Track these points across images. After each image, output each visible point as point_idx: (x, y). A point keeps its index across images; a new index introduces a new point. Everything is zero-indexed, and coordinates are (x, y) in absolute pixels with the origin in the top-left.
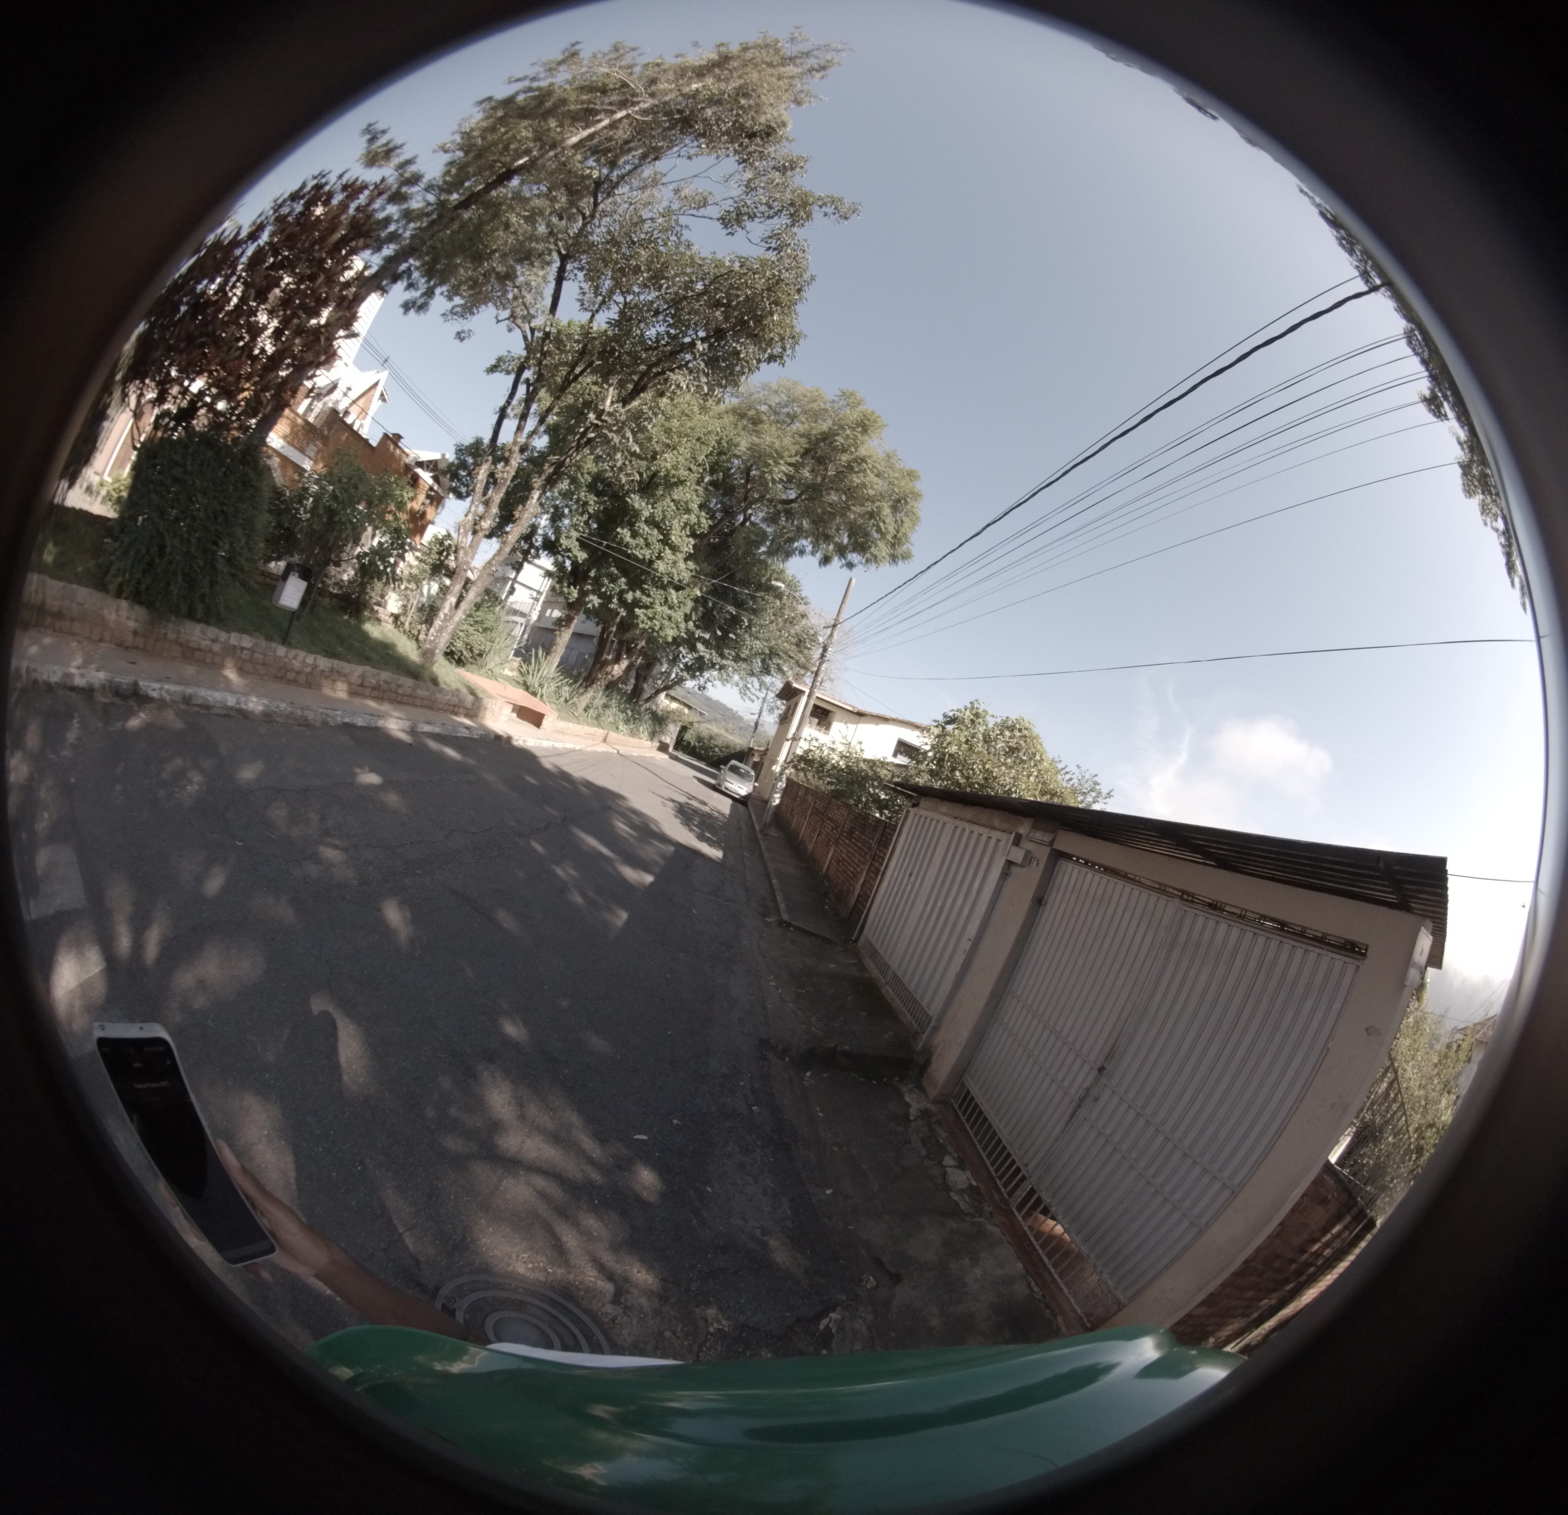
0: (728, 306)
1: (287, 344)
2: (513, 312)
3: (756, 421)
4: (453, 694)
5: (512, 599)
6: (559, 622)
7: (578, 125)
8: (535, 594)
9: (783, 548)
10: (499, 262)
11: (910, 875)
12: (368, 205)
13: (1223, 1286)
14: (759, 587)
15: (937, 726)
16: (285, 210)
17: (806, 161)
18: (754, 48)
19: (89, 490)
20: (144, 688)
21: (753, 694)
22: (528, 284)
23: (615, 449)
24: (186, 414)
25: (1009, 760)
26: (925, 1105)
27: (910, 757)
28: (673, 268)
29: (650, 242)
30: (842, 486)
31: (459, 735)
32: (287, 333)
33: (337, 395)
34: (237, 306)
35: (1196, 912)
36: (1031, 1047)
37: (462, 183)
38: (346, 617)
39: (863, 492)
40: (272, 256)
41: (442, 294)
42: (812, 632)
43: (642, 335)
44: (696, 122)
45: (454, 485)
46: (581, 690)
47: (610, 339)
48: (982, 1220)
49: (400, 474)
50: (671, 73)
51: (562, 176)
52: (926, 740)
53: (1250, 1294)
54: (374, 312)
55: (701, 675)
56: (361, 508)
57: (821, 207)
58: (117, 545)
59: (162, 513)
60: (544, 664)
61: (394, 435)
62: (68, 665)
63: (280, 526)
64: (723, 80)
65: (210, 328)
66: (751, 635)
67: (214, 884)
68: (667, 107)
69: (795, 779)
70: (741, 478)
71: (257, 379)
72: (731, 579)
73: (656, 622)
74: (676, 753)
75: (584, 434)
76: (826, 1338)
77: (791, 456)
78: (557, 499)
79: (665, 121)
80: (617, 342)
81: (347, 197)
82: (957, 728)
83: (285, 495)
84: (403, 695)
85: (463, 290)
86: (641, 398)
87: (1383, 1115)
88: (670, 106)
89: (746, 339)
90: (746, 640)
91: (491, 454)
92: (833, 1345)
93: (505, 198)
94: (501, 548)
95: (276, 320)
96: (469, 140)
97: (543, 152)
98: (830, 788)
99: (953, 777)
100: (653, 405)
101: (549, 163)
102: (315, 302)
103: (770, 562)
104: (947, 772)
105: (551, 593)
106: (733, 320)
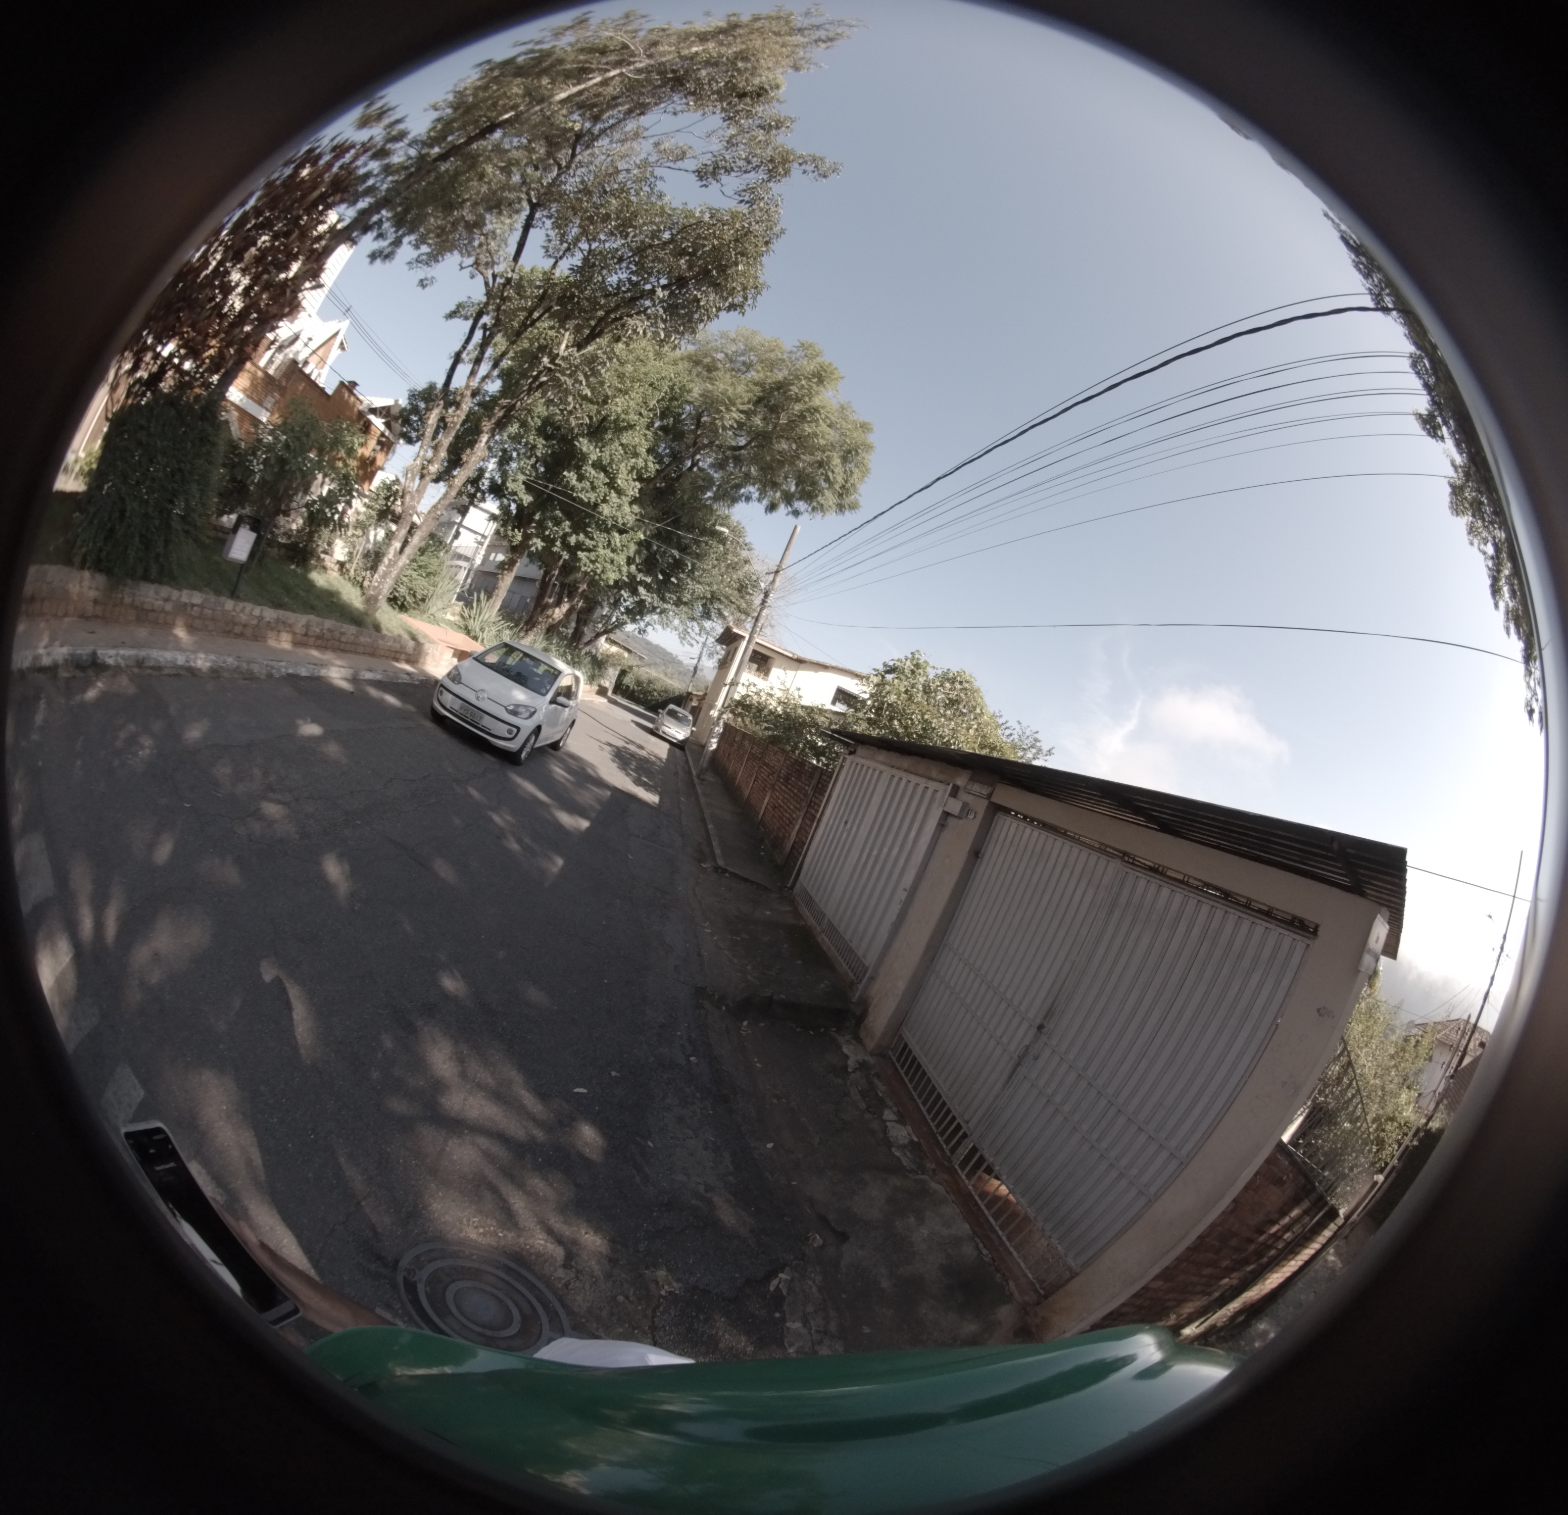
0: (693, 255)
1: (254, 300)
2: (477, 259)
3: (711, 368)
4: (395, 641)
5: (456, 543)
6: (502, 566)
7: (569, 83)
8: (479, 538)
9: (730, 495)
10: (471, 211)
11: (846, 823)
12: (352, 162)
13: (1179, 1260)
14: (704, 532)
15: (876, 675)
16: (276, 175)
17: (792, 122)
18: (765, 19)
20: (101, 657)
21: (693, 639)
22: (494, 232)
23: (567, 392)
24: (156, 378)
25: (949, 712)
26: (861, 1056)
27: (849, 706)
28: (642, 217)
29: (622, 191)
30: (793, 435)
31: (400, 681)
32: (256, 288)
33: (298, 345)
34: (216, 268)
35: (1137, 875)
36: (970, 1001)
37: (445, 138)
38: (293, 567)
39: (814, 442)
40: (255, 218)
41: (410, 243)
42: (754, 578)
43: (604, 281)
44: (689, 81)
45: (405, 430)
46: (522, 634)
47: (571, 285)
48: (925, 1177)
49: (353, 422)
50: (675, 37)
51: (544, 129)
52: (865, 688)
54: (343, 263)
55: (641, 619)
56: (312, 456)
57: (800, 164)
58: (83, 517)
59: (125, 478)
60: (486, 607)
61: (350, 382)
62: (36, 647)
63: (233, 479)
64: (725, 45)
65: (188, 292)
66: (693, 579)
67: (164, 851)
68: (662, 67)
69: (733, 725)
70: (692, 424)
71: (223, 335)
72: (676, 523)
73: (599, 565)
74: (615, 697)
75: (536, 378)
76: (777, 1301)
77: (743, 404)
78: (506, 442)
79: (657, 80)
80: (577, 288)
81: (334, 157)
82: (897, 678)
83: (240, 447)
84: (347, 643)
85: (430, 238)
86: (596, 343)
87: (1337, 1099)
88: (665, 67)
89: (708, 287)
90: (688, 584)
91: (442, 399)
92: (785, 1308)
93: (484, 150)
94: (447, 492)
95: (248, 278)
96: (461, 98)
97: (530, 106)
98: (767, 733)
99: (891, 726)
100: (608, 350)
101: (533, 117)
102: (287, 257)
103: (715, 507)
104: (885, 721)
105: (495, 537)
106: (696, 269)
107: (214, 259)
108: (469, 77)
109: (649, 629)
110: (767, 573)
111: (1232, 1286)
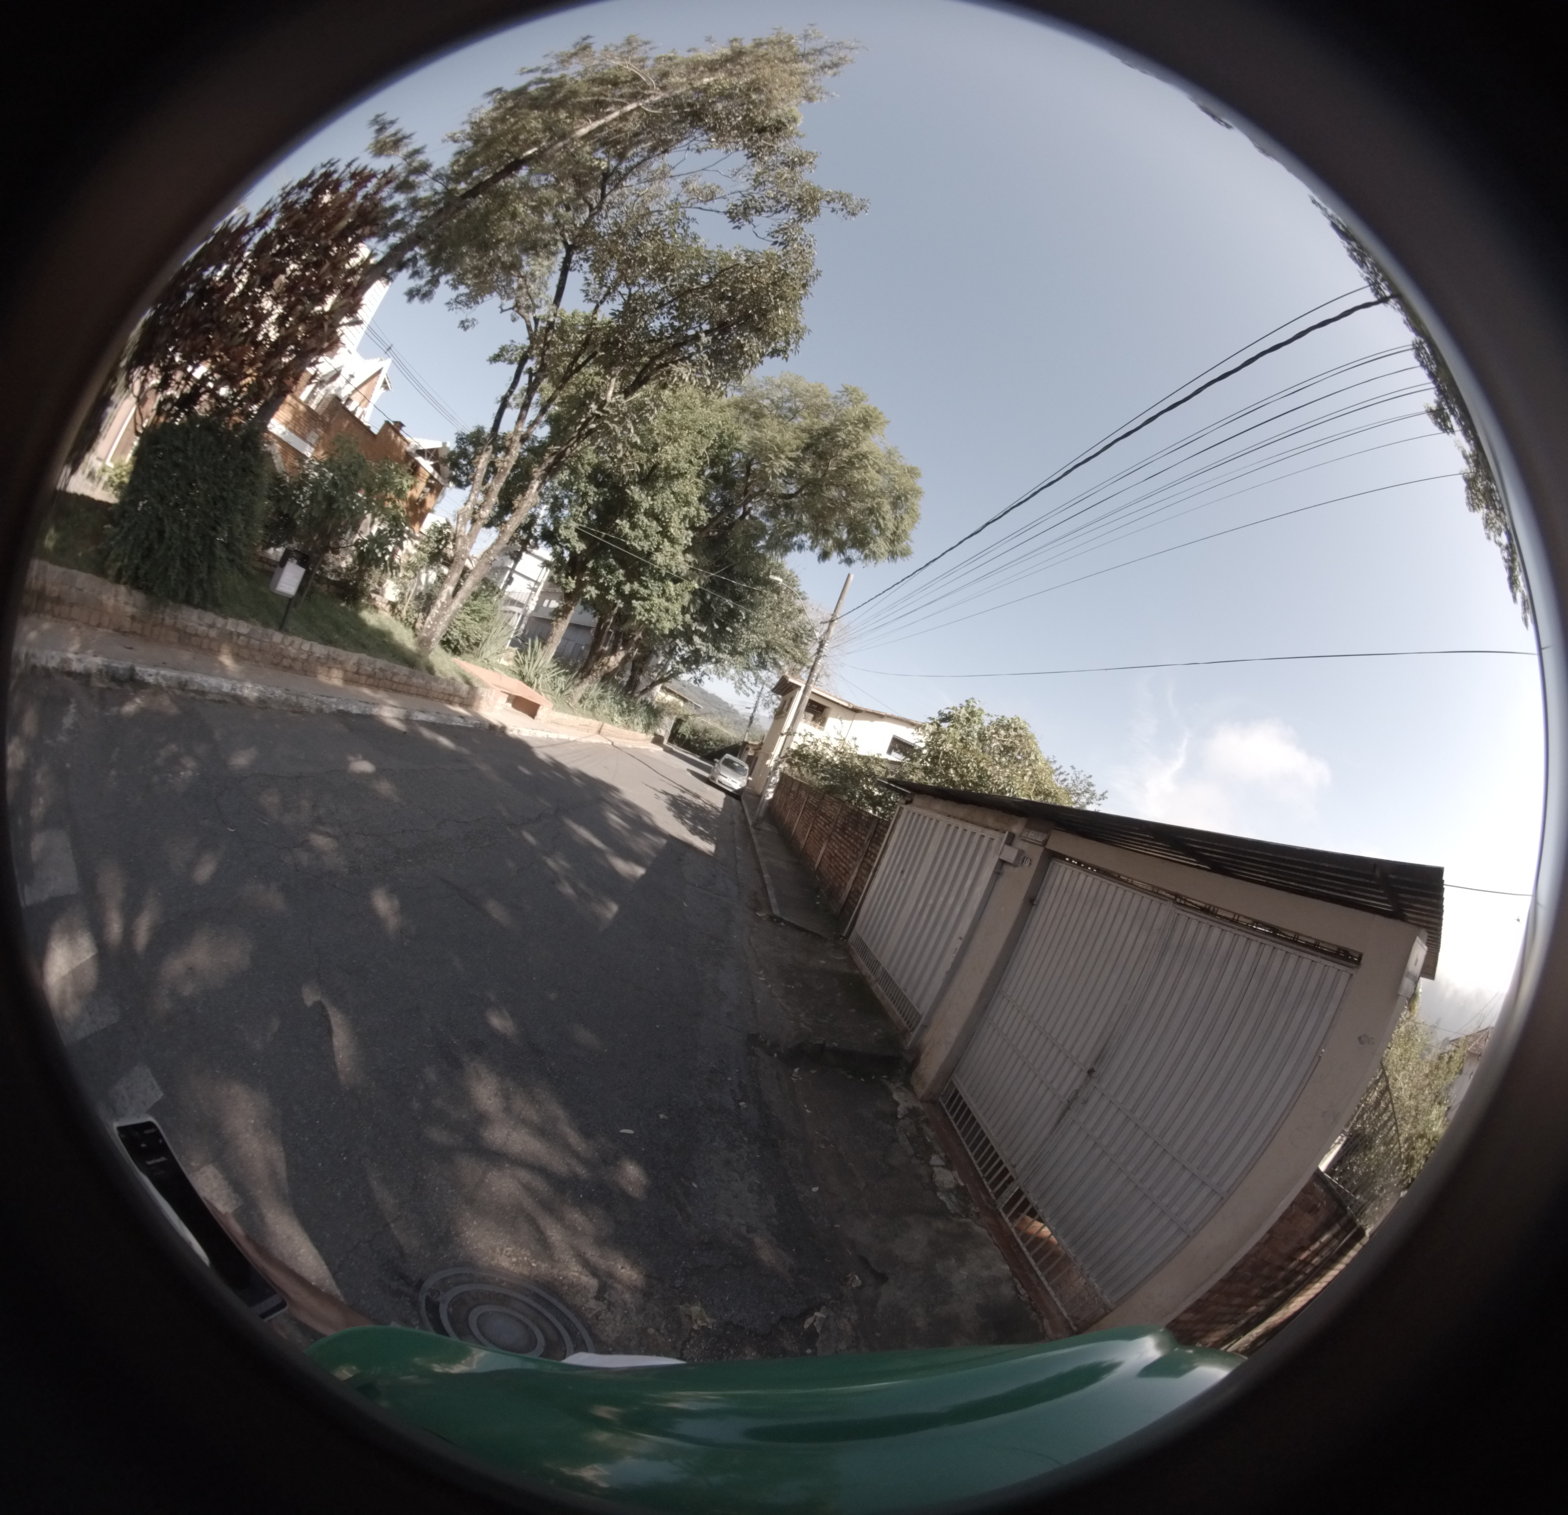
0: (732, 299)
1: (290, 331)
2: (517, 302)
3: (758, 415)
4: (448, 683)
5: (509, 589)
6: (556, 613)
7: (588, 116)
8: (532, 584)
9: (782, 543)
10: (507, 252)
11: (902, 872)
12: (376, 193)
13: (1211, 1292)
14: (758, 581)
15: (932, 724)
16: (293, 198)
17: (815, 157)
18: (767, 44)
19: (91, 475)
20: (140, 674)
21: (749, 688)
22: (532, 274)
23: (616, 440)
24: (188, 401)
25: (1003, 759)
26: (912, 1104)
27: (905, 754)
28: (678, 261)
29: (657, 234)
30: (843, 482)
31: (453, 724)
32: (291, 319)
33: (340, 382)
34: (242, 293)
35: (1189, 915)
36: (1020, 1047)
37: (470, 173)
38: (343, 605)
39: (863, 488)
40: (279, 243)
41: (447, 282)
42: (809, 627)
43: (646, 327)
44: (707, 116)
45: (454, 473)
46: (577, 681)
47: (614, 330)
48: (969, 1220)
49: (401, 462)
50: (683, 67)
51: (570, 167)
52: (921, 737)
53: (1237, 1301)
54: (379, 300)
55: (697, 668)
56: (360, 495)
57: (828, 202)
58: (116, 530)
59: (162, 499)
60: (540, 653)
61: (396, 423)
62: (65, 650)
63: (279, 512)
64: (735, 75)
65: (215, 313)
66: (748, 629)
67: (205, 872)
68: (678, 101)
69: (789, 774)
70: (742, 472)
71: (260, 365)
72: (729, 572)
73: (653, 614)
74: (670, 746)
75: (585, 425)
76: (811, 1337)
77: (792, 451)
78: (557, 489)
79: (675, 114)
80: (620, 333)
81: (356, 185)
82: (952, 726)
83: (285, 481)
84: (399, 683)
85: (468, 279)
86: (643, 390)
87: (1373, 1125)
88: (681, 100)
89: (750, 332)
90: (743, 634)
91: (491, 443)
92: (818, 1344)
93: (513, 188)
94: (499, 537)
95: (280, 307)
96: (479, 130)
97: (552, 142)
98: (823, 783)
99: (947, 775)
100: (655, 396)
101: (558, 154)
102: (320, 289)
103: (768, 556)
104: (941, 770)
105: (549, 583)
106: (737, 314)
108: (482, 107)
110: (822, 623)
111: (1258, 1313)
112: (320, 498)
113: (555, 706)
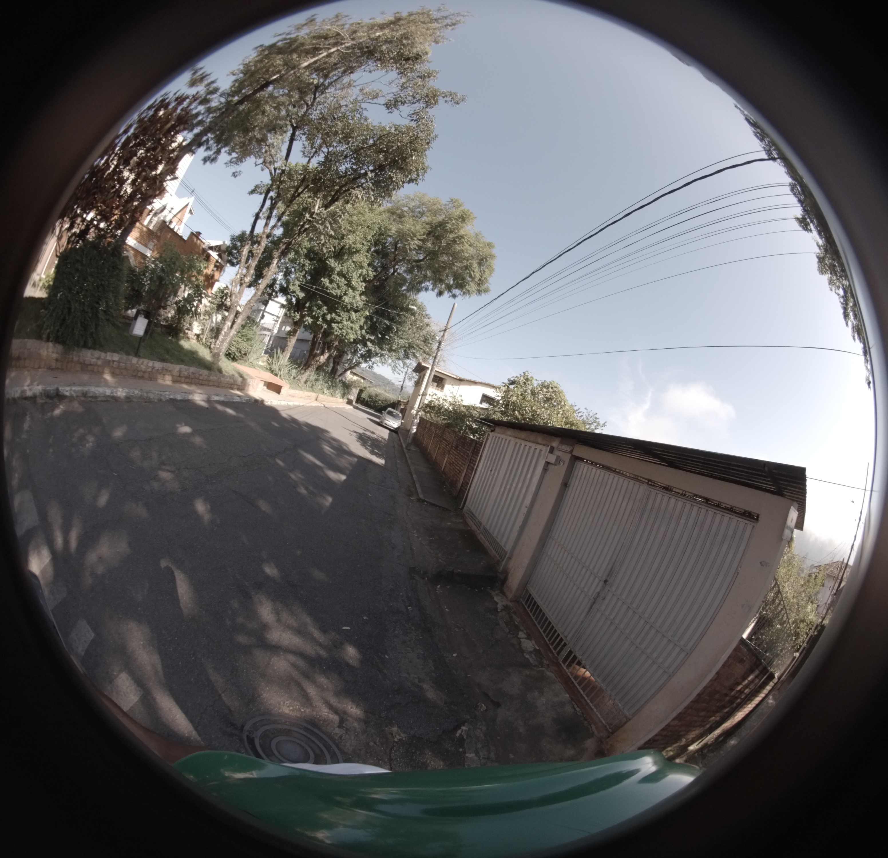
0: (387, 152)
1: (138, 187)
2: (265, 160)
3: (401, 216)
4: (230, 378)
5: (262, 321)
6: (289, 333)
7: (309, 56)
8: (275, 318)
9: (416, 288)
10: (259, 132)
11: (491, 470)
12: (188, 107)
13: (687, 708)
14: (403, 309)
15: (504, 386)
16: (144, 115)
17: (437, 73)
18: (415, 14)
20: (62, 391)
21: (400, 370)
22: (273, 144)
23: (320, 233)
24: (84, 233)
25: (546, 405)
26: (506, 602)
27: (490, 404)
29: (344, 117)
30: (450, 252)
31: (234, 401)
32: (139, 180)
33: (165, 212)
34: (114, 169)
35: (657, 491)
36: (565, 568)
37: (241, 91)
38: (170, 338)
39: (462, 255)
40: (135, 140)
41: (226, 152)
42: (433, 334)
43: (337, 169)
44: (376, 53)
45: (230, 258)
46: (303, 372)
47: (319, 172)
48: (544, 669)
49: (199, 254)
50: (366, 27)
51: (297, 84)
52: (498, 394)
53: (703, 714)
54: (187, 165)
55: (370, 360)
56: (177, 275)
57: (443, 97)
58: (46, 312)
59: (70, 290)
60: (281, 357)
61: (197, 232)
62: (23, 386)
63: (133, 289)
64: (395, 31)
65: (99, 183)
66: (398, 337)
67: (103, 500)
69: (425, 418)
70: (392, 248)
71: (122, 208)
72: (386, 305)
73: (344, 331)
74: (357, 405)
75: (303, 226)
76: (461, 742)
77: (421, 235)
78: (287, 263)
79: (358, 53)
80: (322, 174)
81: (177, 104)
82: (516, 387)
83: (136, 271)
84: (203, 380)
85: (237, 149)
86: (336, 205)
87: (773, 612)
88: (362, 45)
89: (396, 170)
90: (395, 339)
91: (250, 240)
92: (465, 746)
93: (264, 98)
94: (256, 293)
95: (133, 174)
96: (247, 68)
97: (288, 71)
98: (444, 422)
99: (514, 414)
100: (342, 208)
101: (291, 77)
102: (155, 162)
103: (408, 295)
104: (510, 412)
105: (285, 317)
106: (389, 160)
107: (113, 164)
108: (250, 55)
109: (375, 365)
110: (440, 331)
111: (716, 721)
112: (155, 279)
113: (291, 386)
